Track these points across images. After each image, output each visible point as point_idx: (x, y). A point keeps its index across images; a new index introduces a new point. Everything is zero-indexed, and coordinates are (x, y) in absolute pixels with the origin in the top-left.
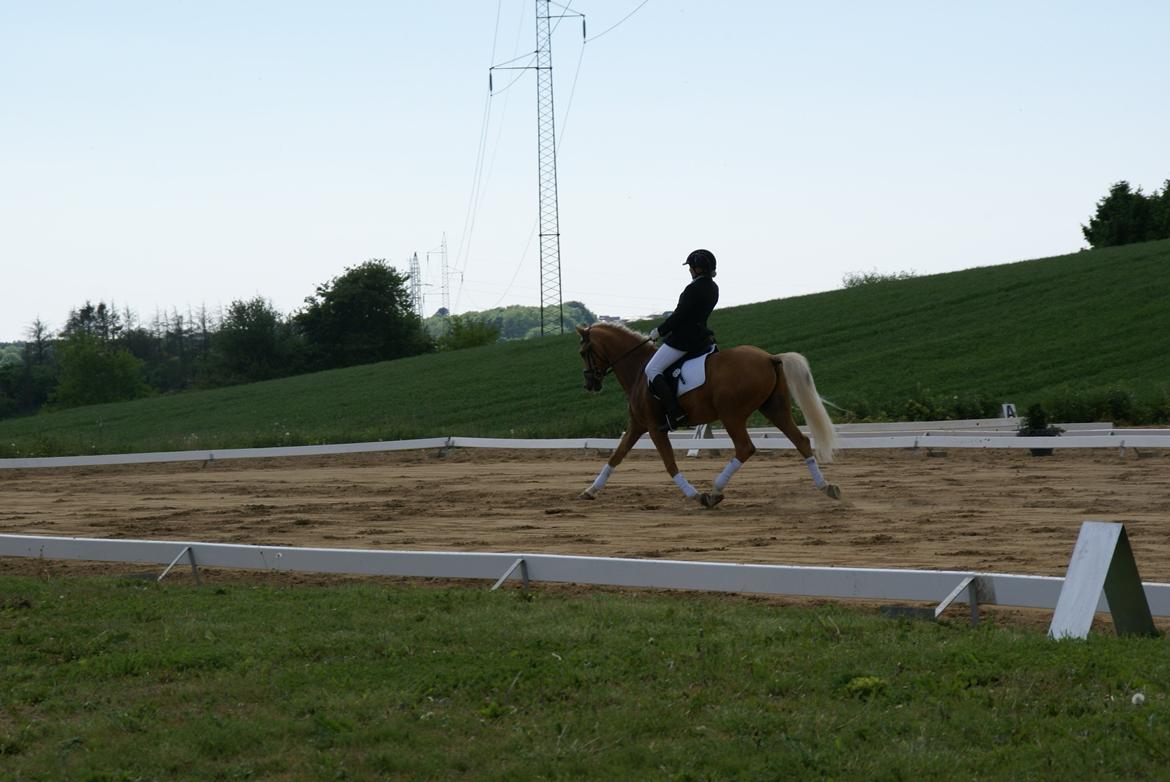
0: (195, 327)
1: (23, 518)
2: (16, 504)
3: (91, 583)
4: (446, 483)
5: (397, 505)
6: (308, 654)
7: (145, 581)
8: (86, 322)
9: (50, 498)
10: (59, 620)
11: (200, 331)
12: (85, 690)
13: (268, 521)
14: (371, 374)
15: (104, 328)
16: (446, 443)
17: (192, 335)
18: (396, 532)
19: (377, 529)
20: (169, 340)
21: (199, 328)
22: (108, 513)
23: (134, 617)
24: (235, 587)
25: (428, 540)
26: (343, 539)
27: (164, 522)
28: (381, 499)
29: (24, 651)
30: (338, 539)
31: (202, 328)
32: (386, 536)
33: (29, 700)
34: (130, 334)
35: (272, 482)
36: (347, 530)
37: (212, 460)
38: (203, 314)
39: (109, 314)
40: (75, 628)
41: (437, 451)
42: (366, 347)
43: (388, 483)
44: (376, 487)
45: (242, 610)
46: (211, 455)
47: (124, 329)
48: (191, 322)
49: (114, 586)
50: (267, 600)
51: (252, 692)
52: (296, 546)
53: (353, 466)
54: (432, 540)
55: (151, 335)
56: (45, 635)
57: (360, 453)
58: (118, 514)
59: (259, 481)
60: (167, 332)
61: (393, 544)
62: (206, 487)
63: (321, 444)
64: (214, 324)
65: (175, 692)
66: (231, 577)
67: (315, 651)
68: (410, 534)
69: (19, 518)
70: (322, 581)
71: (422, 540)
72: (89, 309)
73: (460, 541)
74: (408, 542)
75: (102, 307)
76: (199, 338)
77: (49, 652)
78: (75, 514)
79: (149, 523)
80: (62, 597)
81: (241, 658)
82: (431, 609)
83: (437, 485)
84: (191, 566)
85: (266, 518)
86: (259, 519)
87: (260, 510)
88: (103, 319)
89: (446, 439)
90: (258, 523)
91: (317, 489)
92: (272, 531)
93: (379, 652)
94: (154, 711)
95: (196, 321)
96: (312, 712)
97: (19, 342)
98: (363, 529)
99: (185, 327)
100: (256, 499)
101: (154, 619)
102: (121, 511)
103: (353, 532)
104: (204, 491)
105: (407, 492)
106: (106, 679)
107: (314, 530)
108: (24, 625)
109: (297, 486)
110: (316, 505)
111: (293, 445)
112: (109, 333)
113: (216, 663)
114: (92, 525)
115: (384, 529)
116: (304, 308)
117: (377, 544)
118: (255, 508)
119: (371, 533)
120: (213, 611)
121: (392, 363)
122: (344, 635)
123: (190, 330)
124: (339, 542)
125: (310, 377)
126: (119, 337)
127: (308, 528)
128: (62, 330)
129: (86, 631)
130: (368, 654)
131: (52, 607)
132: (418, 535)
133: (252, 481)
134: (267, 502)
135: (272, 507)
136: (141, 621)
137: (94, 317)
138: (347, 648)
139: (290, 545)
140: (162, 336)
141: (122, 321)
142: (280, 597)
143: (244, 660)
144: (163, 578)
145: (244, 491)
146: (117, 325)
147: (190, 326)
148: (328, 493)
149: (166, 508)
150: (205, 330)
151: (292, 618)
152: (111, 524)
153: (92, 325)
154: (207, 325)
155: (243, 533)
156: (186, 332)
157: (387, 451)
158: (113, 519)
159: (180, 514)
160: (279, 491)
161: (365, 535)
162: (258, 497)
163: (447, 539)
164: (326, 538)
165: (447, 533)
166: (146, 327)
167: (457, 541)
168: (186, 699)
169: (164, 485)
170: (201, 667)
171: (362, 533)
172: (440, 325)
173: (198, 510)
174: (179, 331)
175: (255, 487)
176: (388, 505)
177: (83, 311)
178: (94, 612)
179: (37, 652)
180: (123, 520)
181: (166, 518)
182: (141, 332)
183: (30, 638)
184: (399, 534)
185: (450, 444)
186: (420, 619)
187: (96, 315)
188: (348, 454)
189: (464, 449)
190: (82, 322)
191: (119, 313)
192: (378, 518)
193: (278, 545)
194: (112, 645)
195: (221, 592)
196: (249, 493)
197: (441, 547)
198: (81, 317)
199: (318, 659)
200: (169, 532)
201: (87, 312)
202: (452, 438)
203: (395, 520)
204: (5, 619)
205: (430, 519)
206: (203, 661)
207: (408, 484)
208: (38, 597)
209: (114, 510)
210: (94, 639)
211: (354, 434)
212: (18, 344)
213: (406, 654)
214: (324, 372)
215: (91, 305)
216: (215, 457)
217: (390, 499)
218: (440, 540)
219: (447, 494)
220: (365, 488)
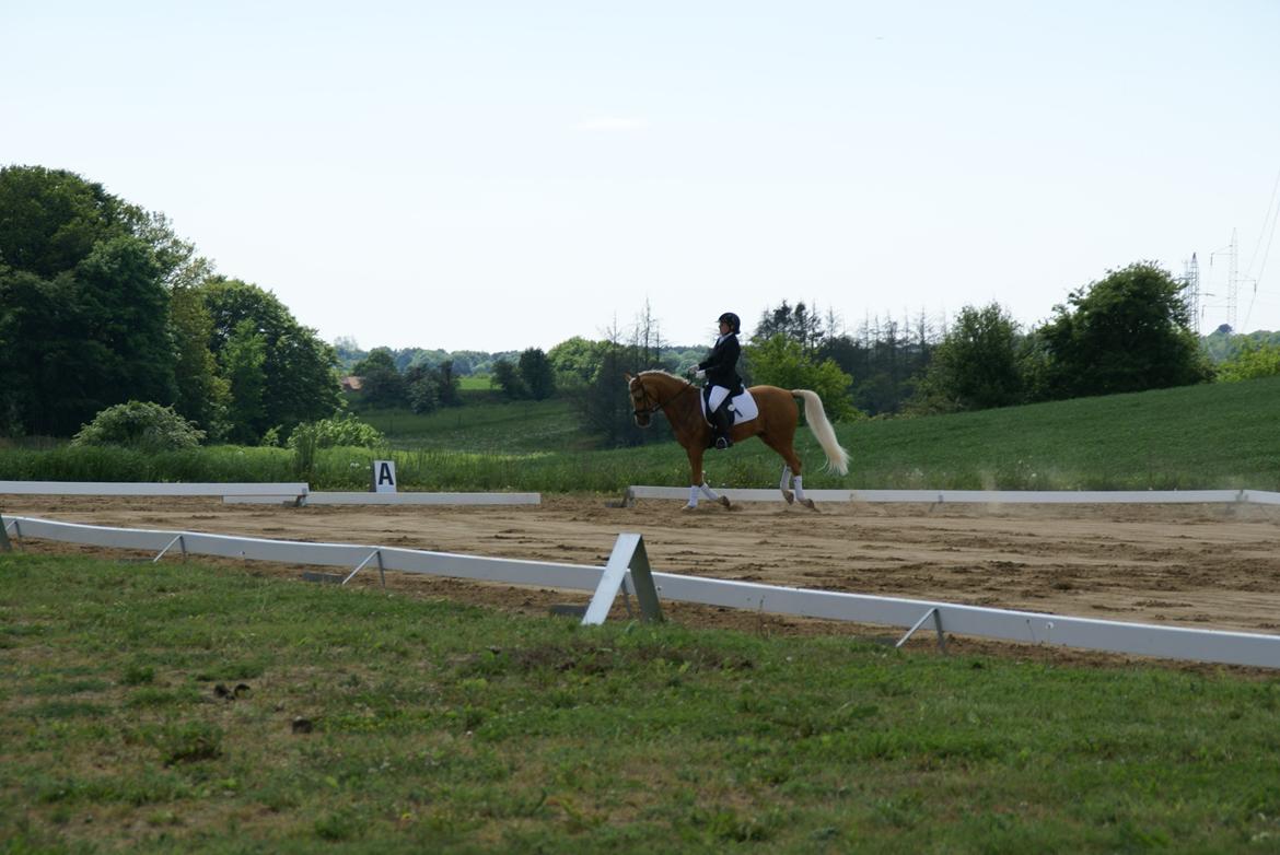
0: (912, 336)
1: (724, 561)
2: (712, 544)
3: (820, 644)
4: (1242, 549)
5: (1180, 572)
6: (1097, 749)
7: (884, 647)
8: (781, 325)
9: (752, 539)
10: (789, 687)
11: (918, 342)
12: (832, 772)
13: (1019, 583)
14: (1137, 405)
15: (802, 333)
16: (1238, 497)
17: (907, 347)
18: (1183, 605)
19: (1159, 600)
20: (879, 352)
21: (916, 337)
22: (822, 561)
23: (878, 689)
24: (995, 662)
25: (1226, 618)
26: (1117, 610)
27: (892, 576)
28: (1162, 564)
29: (754, 721)
30: (1110, 609)
31: (920, 339)
32: (1171, 610)
33: (769, 779)
34: (833, 341)
35: (1017, 535)
36: (1119, 599)
37: (940, 503)
38: (922, 321)
39: (809, 316)
40: (809, 698)
41: (1224, 507)
42: (1126, 370)
43: (1166, 544)
44: (1150, 548)
45: (1008, 691)
46: (941, 497)
47: (825, 335)
48: (907, 331)
49: (848, 650)
50: (1036, 680)
51: (1035, 791)
52: (1058, 614)
53: (1117, 520)
54: (1232, 619)
55: (857, 344)
56: (777, 703)
57: (1124, 504)
58: (836, 562)
59: (1000, 533)
60: (878, 341)
61: (1182, 620)
62: (936, 537)
63: (1075, 489)
64: (935, 336)
65: (939, 783)
66: (985, 649)
67: (1106, 746)
68: (1200, 609)
69: (719, 561)
70: (1097, 661)
71: (1219, 618)
72: (786, 310)
73: (1269, 623)
74: (1201, 619)
75: (801, 307)
76: (914, 351)
77: (783, 723)
78: (784, 560)
79: (874, 575)
80: (789, 659)
81: (1016, 748)
82: (1248, 705)
83: (1228, 550)
84: (935, 632)
85: (1016, 579)
86: (1008, 579)
87: (1008, 567)
88: (801, 321)
89: (1237, 492)
90: (1008, 584)
91: (1075, 546)
92: (1026, 595)
93: (1187, 753)
94: (920, 804)
95: (914, 329)
96: (1113, 820)
97: (699, 346)
98: (1141, 599)
99: (899, 337)
100: (1001, 555)
101: (903, 693)
102: (837, 559)
103: (1128, 601)
104: (935, 540)
105: (1190, 556)
106: (855, 761)
107: (1076, 597)
108: (746, 690)
109: (1050, 541)
110: (1077, 566)
111: (1039, 490)
112: (807, 340)
113: (985, 752)
114: (806, 574)
115: (1167, 601)
116: (1050, 318)
117: (1160, 619)
118: (1000, 565)
119: (1151, 605)
120: (972, 688)
121: (1164, 392)
122: (1141, 729)
123: (905, 340)
124: (1113, 614)
125: (1056, 405)
126: (819, 345)
127: (1072, 595)
128: (752, 334)
129: (824, 703)
130: (1173, 755)
131: (777, 670)
132: (1213, 612)
133: (992, 531)
134: (1015, 559)
135: (1023, 565)
136: (887, 694)
137: (790, 320)
138: (1146, 745)
139: (1051, 613)
140: (870, 346)
141: (823, 326)
142: (1053, 677)
143: (1020, 751)
144: (904, 644)
145: (984, 543)
146: (817, 331)
147: (905, 335)
148: (1090, 552)
149: (893, 559)
150: (923, 342)
151: (1072, 703)
152: (829, 574)
153: (787, 329)
154: (927, 334)
155: (989, 595)
156: (900, 342)
157: (1160, 504)
158: (831, 568)
159: (911, 567)
160: (1027, 545)
161: (1144, 607)
162: (1002, 551)
163: (1250, 619)
164: (1096, 607)
165: (1250, 611)
166: (853, 334)
167: (1265, 622)
168: (954, 792)
169: (885, 530)
170: (966, 755)
171: (1139, 604)
172: (1221, 346)
173: (931, 564)
174: (892, 340)
175: (996, 540)
176: (1169, 572)
177: (777, 312)
178: (829, 679)
179: (769, 723)
180: (843, 571)
181: (894, 571)
182: (845, 341)
183: (759, 705)
184: (1188, 608)
185: (1243, 498)
186: (1235, 717)
187: (793, 317)
188: (1109, 505)
189: (1260, 505)
190: (776, 325)
191: (820, 316)
192: (1159, 586)
193: (1036, 612)
194: (856, 720)
195: (977, 666)
196: (992, 546)
197: (1243, 628)
198: (776, 319)
199: (1110, 756)
200: (900, 587)
201: (782, 313)
202: (1246, 492)
203: (1180, 591)
204: (724, 680)
205: (1225, 592)
206: (969, 749)
207: (1190, 546)
208: (759, 657)
209: (829, 558)
210: (834, 713)
211: (1115, 480)
212: (698, 349)
213: (1222, 758)
214: (1076, 400)
215: (788, 305)
216: (946, 499)
217: (1170, 564)
218: (1244, 620)
219: (1243, 561)
220: (1135, 548)
